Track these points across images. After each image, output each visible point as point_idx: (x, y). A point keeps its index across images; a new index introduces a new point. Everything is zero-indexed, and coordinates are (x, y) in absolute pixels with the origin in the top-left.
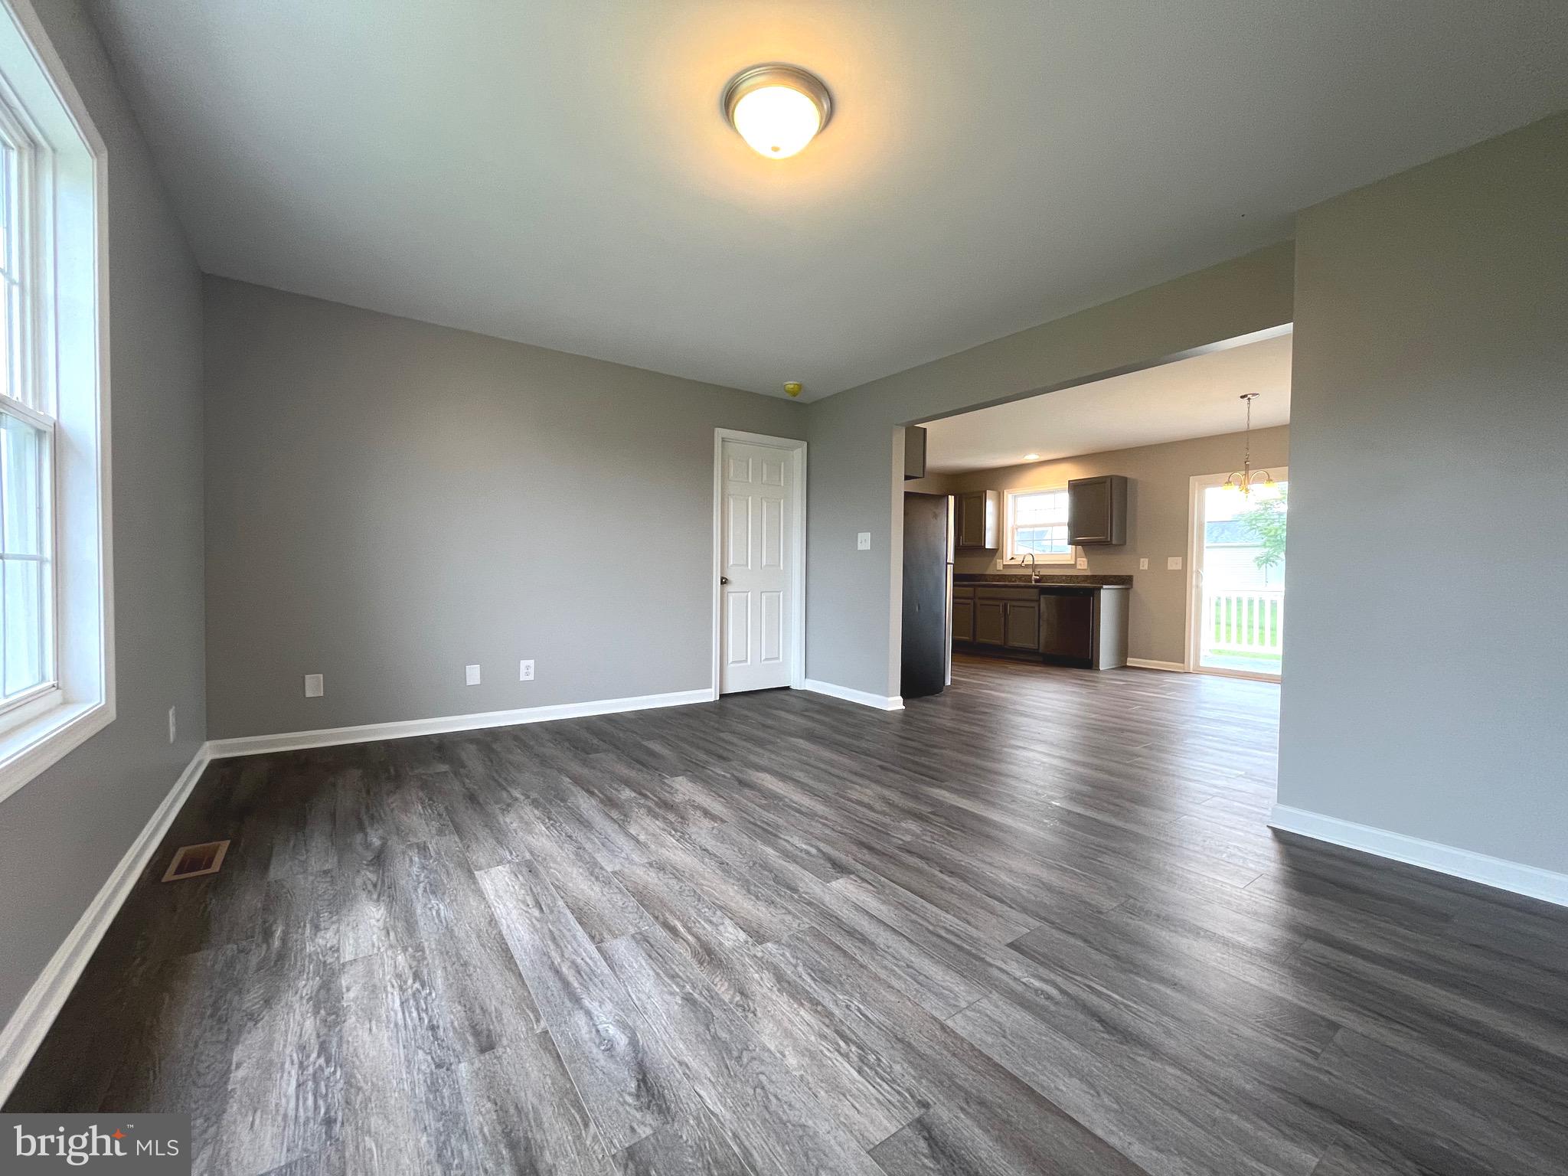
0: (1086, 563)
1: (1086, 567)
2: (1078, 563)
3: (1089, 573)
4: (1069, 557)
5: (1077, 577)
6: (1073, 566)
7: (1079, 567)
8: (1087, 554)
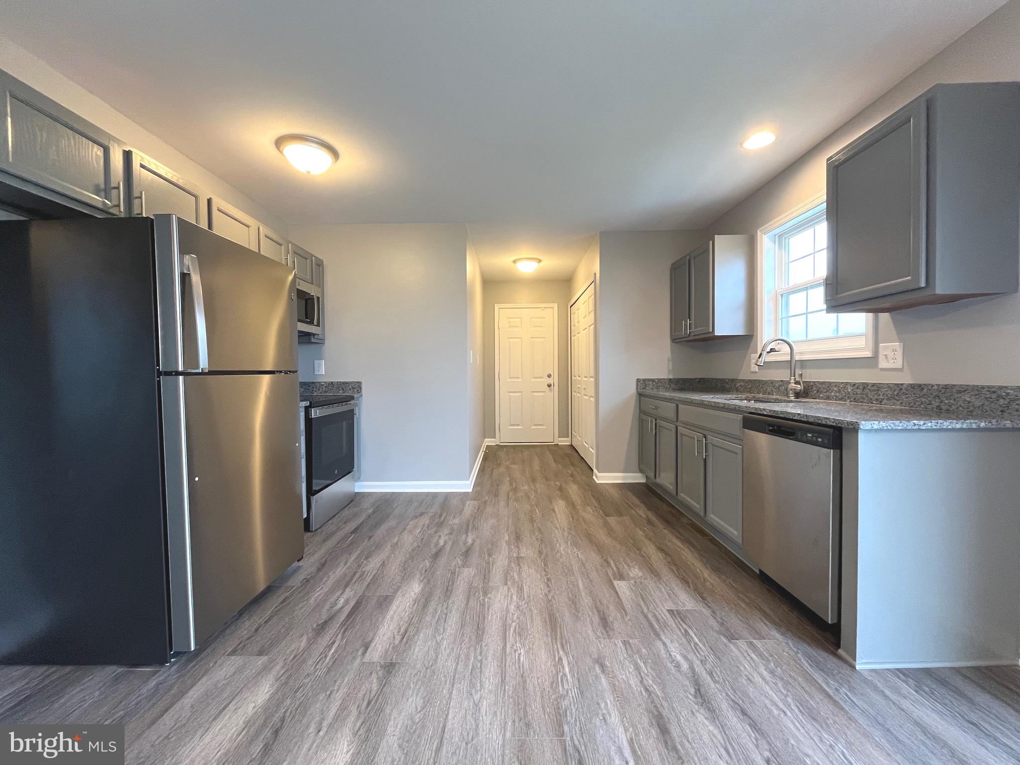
0: (899, 355)
1: (899, 364)
2: (882, 353)
3: (906, 379)
4: (861, 342)
5: (877, 387)
6: (871, 362)
7: (883, 364)
8: (901, 330)
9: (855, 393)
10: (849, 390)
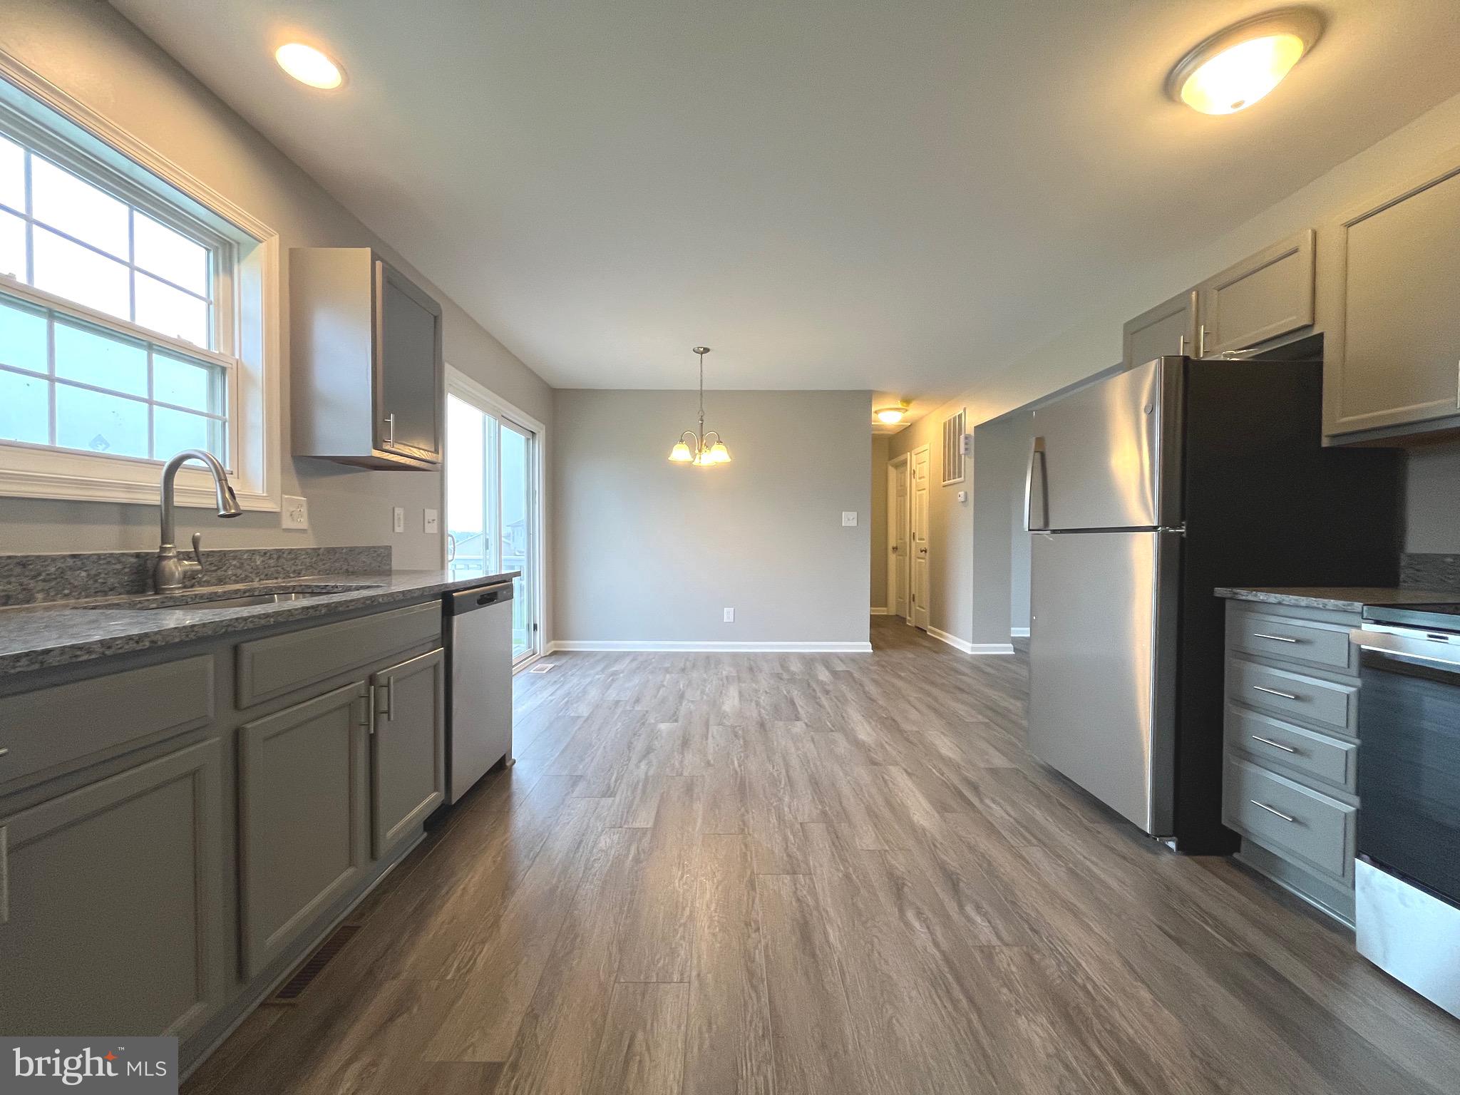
0: (305, 512)
1: (304, 524)
2: (285, 507)
6: (275, 518)
7: (287, 523)
9: (266, 566)
10: (258, 563)
